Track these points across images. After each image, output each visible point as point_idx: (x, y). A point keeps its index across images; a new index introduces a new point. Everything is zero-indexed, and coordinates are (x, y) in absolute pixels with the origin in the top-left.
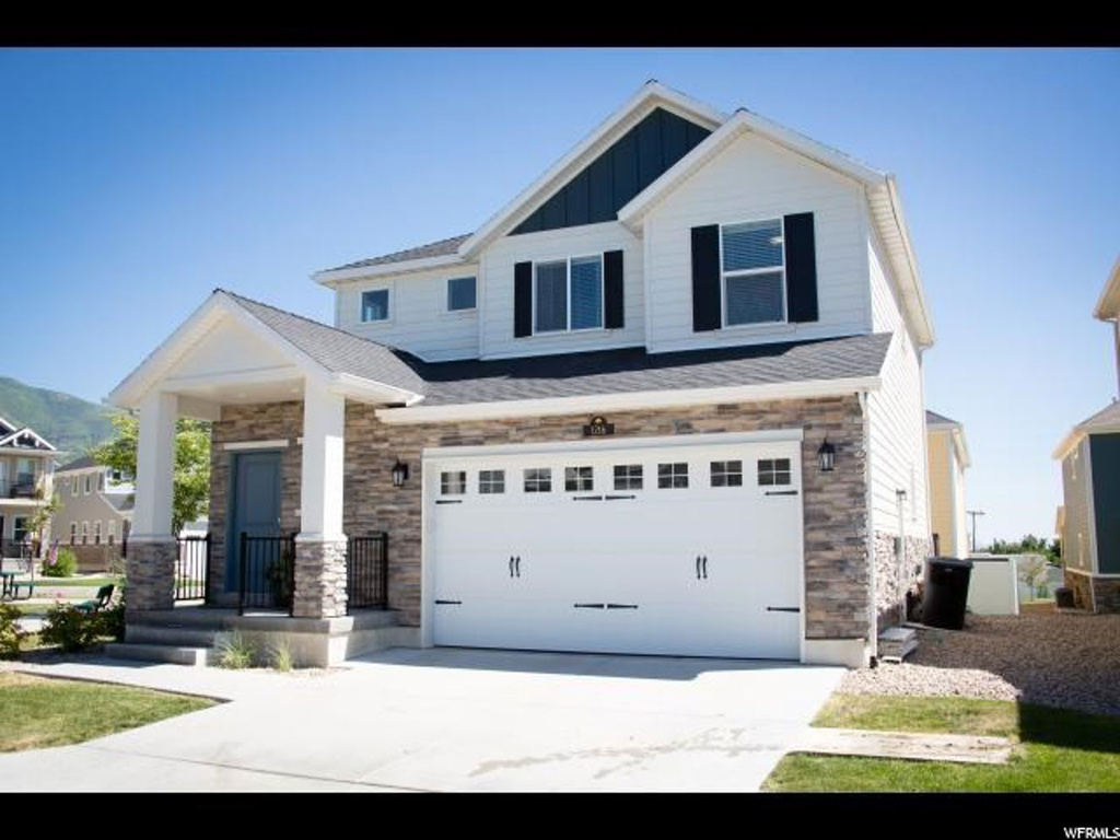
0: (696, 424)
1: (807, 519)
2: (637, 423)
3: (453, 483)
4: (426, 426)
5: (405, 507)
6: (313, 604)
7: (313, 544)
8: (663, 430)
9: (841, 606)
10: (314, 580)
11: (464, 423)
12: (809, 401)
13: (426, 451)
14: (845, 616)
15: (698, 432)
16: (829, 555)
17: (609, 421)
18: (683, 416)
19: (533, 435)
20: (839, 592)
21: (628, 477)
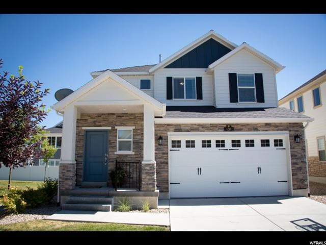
0: (259, 128)
1: (292, 156)
2: (241, 128)
3: (177, 144)
4: (169, 125)
5: (161, 152)
6: (151, 186)
7: (150, 164)
8: (249, 130)
9: (301, 180)
10: (151, 177)
11: (183, 124)
12: (290, 124)
13: (169, 133)
14: (302, 183)
15: (259, 131)
16: (297, 166)
17: (232, 127)
18: (255, 126)
19: (208, 129)
20: (300, 176)
21: (236, 144)
